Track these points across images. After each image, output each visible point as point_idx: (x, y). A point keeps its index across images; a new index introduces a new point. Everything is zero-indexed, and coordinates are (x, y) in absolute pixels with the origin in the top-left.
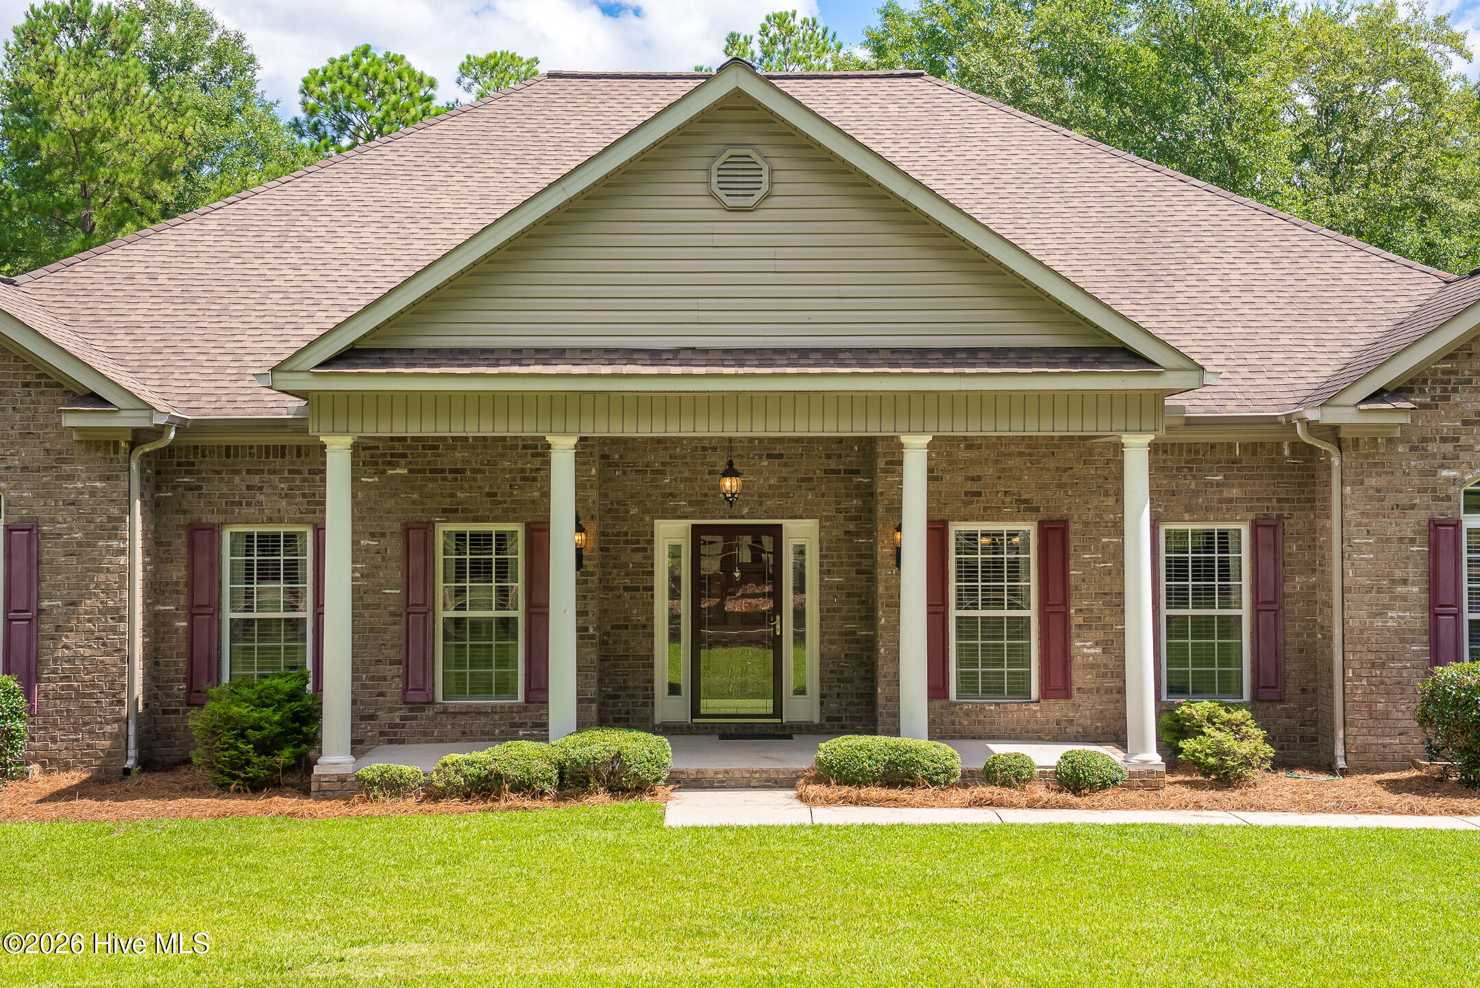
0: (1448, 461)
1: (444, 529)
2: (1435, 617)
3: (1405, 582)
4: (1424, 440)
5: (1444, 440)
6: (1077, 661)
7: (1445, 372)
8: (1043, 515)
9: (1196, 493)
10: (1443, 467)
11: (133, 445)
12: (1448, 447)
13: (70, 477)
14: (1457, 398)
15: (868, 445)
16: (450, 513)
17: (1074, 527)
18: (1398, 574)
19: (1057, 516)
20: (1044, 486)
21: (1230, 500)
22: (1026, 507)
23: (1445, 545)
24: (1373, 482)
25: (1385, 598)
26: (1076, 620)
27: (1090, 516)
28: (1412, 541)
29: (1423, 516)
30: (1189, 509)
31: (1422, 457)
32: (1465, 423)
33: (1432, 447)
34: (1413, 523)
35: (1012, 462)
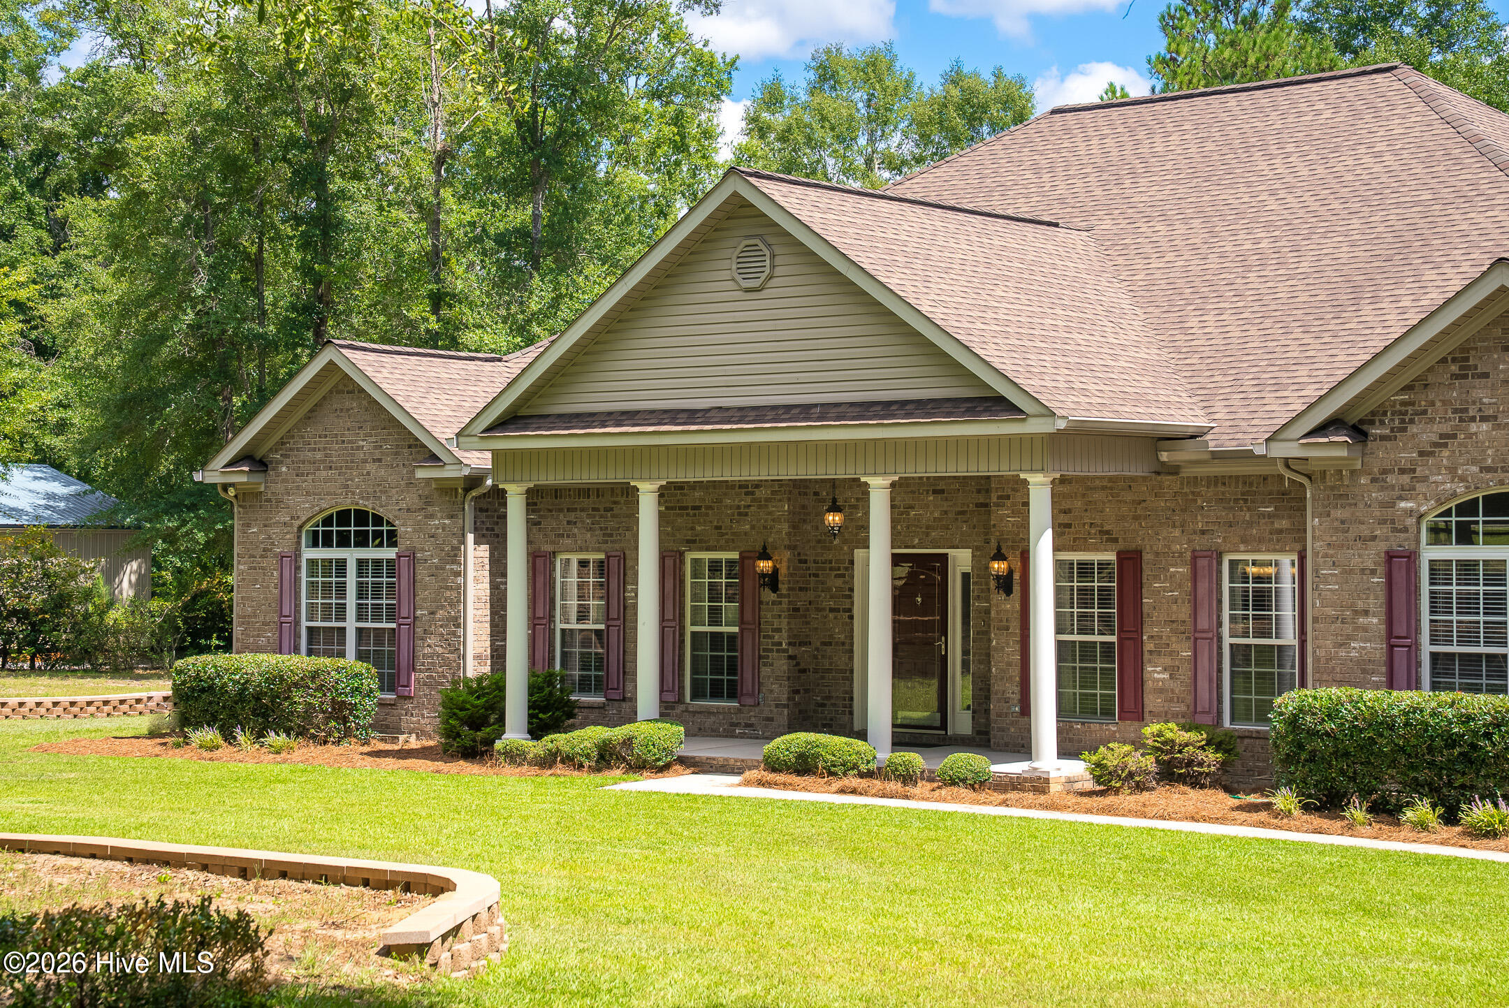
0: (1407, 492)
1: (690, 556)
2: (1391, 647)
3: (1366, 613)
4: (1385, 472)
5: (1402, 471)
6: (1149, 685)
7: (1403, 403)
8: (1121, 545)
9: (1250, 524)
10: (1401, 498)
11: (467, 490)
12: (1406, 479)
13: (432, 516)
14: (1413, 429)
15: (983, 484)
16: (693, 543)
17: (1147, 557)
18: (1360, 605)
19: (1133, 546)
20: (1122, 518)
21: (1280, 531)
22: (1108, 538)
23: (1400, 576)
24: (1338, 513)
25: (1348, 629)
26: (1149, 646)
27: (1160, 546)
28: (1373, 572)
29: (1383, 546)
30: (1244, 541)
31: (1382, 489)
32: (1421, 454)
33: (1391, 479)
34: (1372, 556)
35: (1097, 496)
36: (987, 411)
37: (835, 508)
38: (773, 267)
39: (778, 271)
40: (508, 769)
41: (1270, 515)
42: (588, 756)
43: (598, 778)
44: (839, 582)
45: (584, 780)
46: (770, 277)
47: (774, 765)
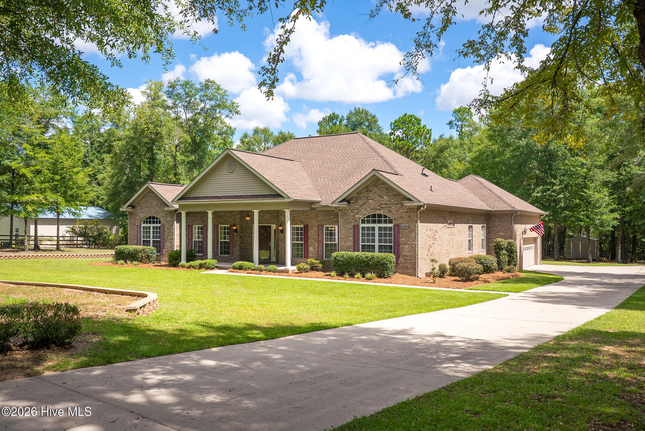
0: (358, 213)
1: (220, 226)
2: (354, 243)
3: (350, 237)
4: (353, 210)
5: (357, 209)
6: (310, 251)
7: (357, 196)
8: (304, 224)
9: (329, 220)
10: (356, 215)
11: (175, 212)
12: (357, 211)
13: (168, 218)
14: (359, 201)
15: (278, 212)
16: (220, 223)
17: (309, 226)
18: (349, 235)
19: (306, 224)
20: (304, 218)
21: (334, 221)
22: (302, 222)
23: (356, 230)
24: (345, 218)
25: (346, 240)
26: (309, 244)
27: (312, 224)
28: (351, 229)
29: (353, 224)
30: (328, 223)
31: (353, 213)
32: (360, 206)
33: (355, 211)
34: (351, 226)
35: (300, 214)
36: (278, 197)
37: (248, 216)
38: (235, 168)
39: (236, 169)
40: (181, 269)
41: (333, 218)
42: (197, 266)
43: (199, 271)
44: (250, 231)
45: (197, 271)
46: (235, 170)
47: (234, 268)
